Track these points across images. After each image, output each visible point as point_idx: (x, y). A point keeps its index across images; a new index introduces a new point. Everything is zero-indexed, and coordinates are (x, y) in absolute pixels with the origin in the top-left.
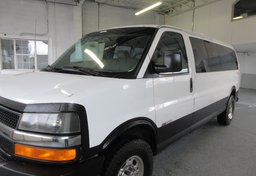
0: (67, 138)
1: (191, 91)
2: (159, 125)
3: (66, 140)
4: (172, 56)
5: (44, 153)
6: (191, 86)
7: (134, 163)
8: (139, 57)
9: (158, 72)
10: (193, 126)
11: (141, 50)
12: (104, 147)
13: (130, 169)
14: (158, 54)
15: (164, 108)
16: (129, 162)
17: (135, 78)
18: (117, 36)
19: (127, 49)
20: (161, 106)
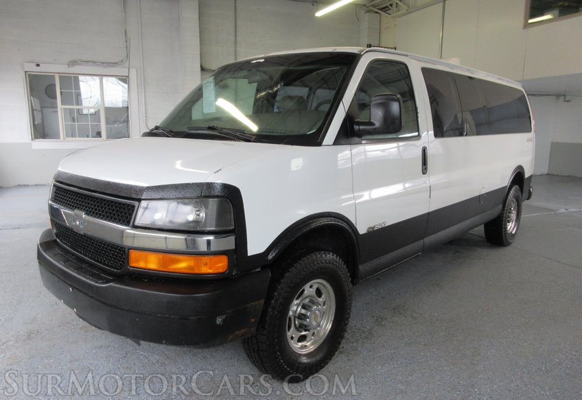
0: (211, 238)
1: (425, 171)
2: (362, 230)
3: (209, 242)
4: (385, 105)
5: (178, 261)
6: (425, 163)
7: (319, 293)
8: (326, 108)
9: (360, 135)
11: (330, 94)
12: (270, 257)
13: (312, 302)
14: (361, 104)
15: (372, 201)
16: (309, 290)
17: (319, 144)
20: (366, 196)
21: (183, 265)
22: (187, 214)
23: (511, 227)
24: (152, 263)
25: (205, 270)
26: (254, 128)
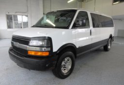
2: (77, 47)
3: (45, 49)
7: (68, 60)
8: (70, 21)
9: (77, 27)
10: (92, 49)
11: (71, 19)
12: (58, 52)
14: (77, 21)
16: (66, 59)
17: (68, 29)
18: (60, 13)
19: (65, 18)
21: (39, 54)
22: (40, 43)
23: (109, 47)
24: (33, 53)
25: (44, 55)
26: (54, 26)
